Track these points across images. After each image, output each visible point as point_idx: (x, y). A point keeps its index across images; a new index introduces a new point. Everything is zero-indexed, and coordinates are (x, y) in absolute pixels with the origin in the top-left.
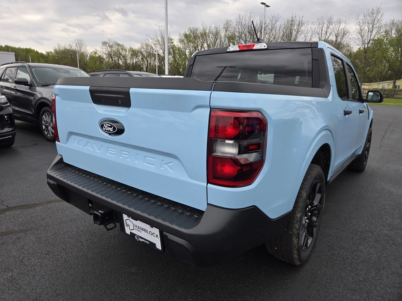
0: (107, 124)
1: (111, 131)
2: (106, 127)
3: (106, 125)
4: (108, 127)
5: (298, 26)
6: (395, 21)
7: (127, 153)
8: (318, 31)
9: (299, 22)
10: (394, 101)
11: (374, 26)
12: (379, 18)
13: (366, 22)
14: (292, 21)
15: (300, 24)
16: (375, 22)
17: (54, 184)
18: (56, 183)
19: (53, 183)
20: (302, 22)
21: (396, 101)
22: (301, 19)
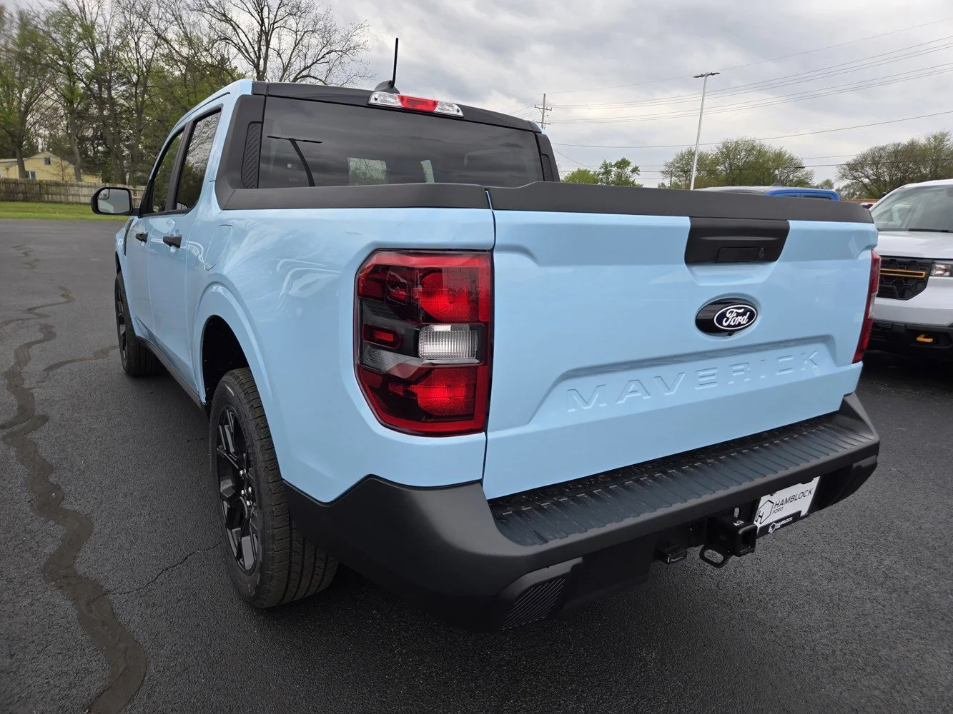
0: (735, 310)
1: (742, 323)
2: (731, 317)
3: (732, 312)
4: (738, 314)
7: (742, 367)
10: (52, 210)
17: (575, 567)
18: (579, 560)
19: (568, 570)
21: (54, 208)
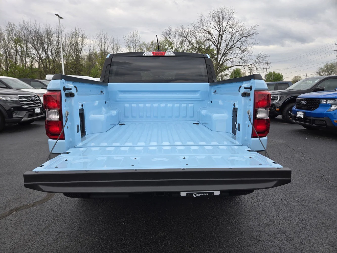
5: (82, 37)
6: (145, 43)
8: (99, 44)
9: (82, 34)
11: (136, 45)
12: (138, 40)
13: (131, 41)
14: (76, 33)
15: (83, 36)
16: (136, 42)
20: (84, 35)
22: (83, 32)
